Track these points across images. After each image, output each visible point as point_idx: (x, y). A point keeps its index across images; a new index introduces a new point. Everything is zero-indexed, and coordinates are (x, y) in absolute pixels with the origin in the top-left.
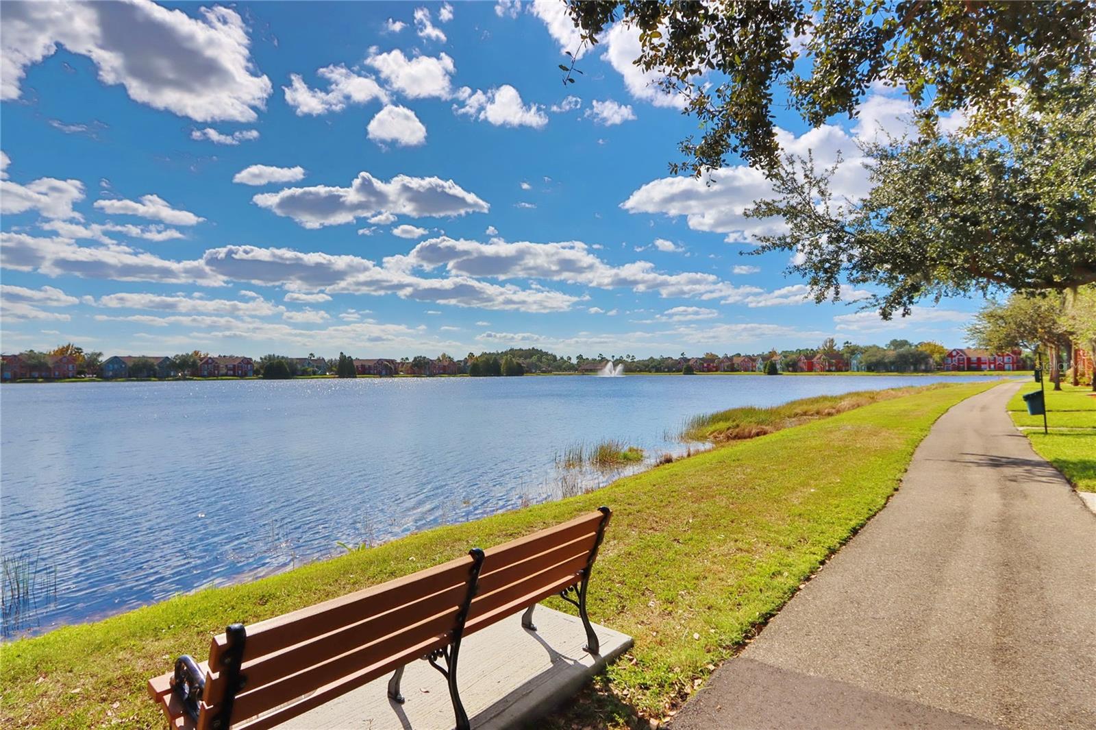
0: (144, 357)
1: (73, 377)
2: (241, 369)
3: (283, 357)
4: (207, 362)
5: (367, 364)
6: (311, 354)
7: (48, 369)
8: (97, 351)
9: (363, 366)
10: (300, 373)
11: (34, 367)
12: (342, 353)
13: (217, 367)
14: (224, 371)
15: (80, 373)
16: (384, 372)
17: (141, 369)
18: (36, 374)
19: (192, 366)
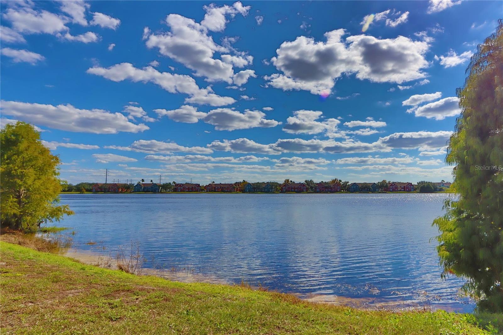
0: (365, 183)
1: (339, 191)
2: (408, 188)
3: (429, 182)
4: (392, 185)
6: (443, 180)
7: (331, 188)
8: (347, 181)
10: (438, 190)
11: (326, 188)
13: (397, 188)
14: (399, 190)
15: (342, 190)
17: (365, 188)
18: (327, 190)
19: (385, 187)
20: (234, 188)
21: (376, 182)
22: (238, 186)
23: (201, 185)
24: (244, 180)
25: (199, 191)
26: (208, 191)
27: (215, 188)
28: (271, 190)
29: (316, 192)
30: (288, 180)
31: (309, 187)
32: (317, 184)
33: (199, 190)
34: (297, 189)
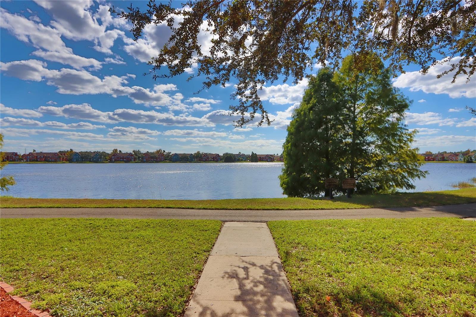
0: (185, 154)
1: (163, 161)
2: (216, 158)
3: (231, 154)
4: (204, 156)
5: (262, 157)
6: (240, 152)
7: (156, 158)
8: (170, 152)
9: (260, 157)
10: (237, 160)
11: (152, 157)
12: (252, 152)
13: (208, 158)
14: (210, 160)
15: (166, 160)
16: (269, 160)
17: (184, 158)
18: (152, 160)
19: (200, 157)
20: (60, 157)
21: (193, 153)
22: (64, 155)
23: (18, 154)
24: (71, 149)
25: (17, 161)
26: (28, 160)
27: (37, 157)
28: (100, 160)
29: (142, 162)
30: (116, 150)
31: (137, 157)
32: (144, 154)
33: (17, 159)
34: (126, 159)
